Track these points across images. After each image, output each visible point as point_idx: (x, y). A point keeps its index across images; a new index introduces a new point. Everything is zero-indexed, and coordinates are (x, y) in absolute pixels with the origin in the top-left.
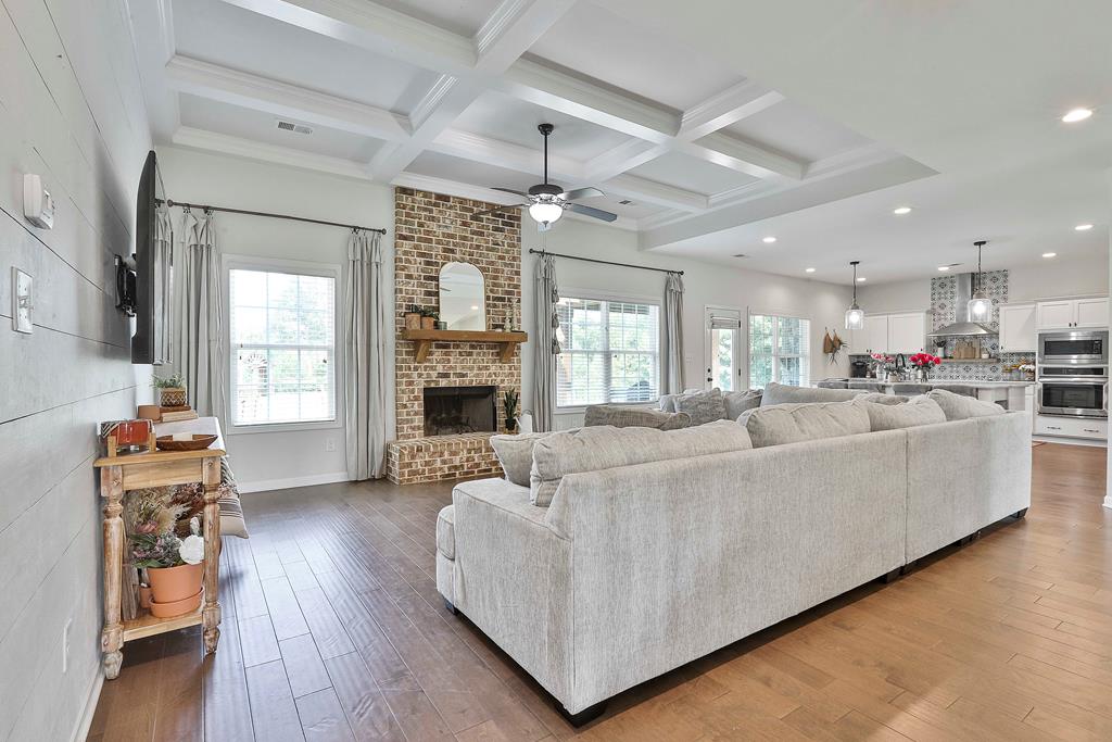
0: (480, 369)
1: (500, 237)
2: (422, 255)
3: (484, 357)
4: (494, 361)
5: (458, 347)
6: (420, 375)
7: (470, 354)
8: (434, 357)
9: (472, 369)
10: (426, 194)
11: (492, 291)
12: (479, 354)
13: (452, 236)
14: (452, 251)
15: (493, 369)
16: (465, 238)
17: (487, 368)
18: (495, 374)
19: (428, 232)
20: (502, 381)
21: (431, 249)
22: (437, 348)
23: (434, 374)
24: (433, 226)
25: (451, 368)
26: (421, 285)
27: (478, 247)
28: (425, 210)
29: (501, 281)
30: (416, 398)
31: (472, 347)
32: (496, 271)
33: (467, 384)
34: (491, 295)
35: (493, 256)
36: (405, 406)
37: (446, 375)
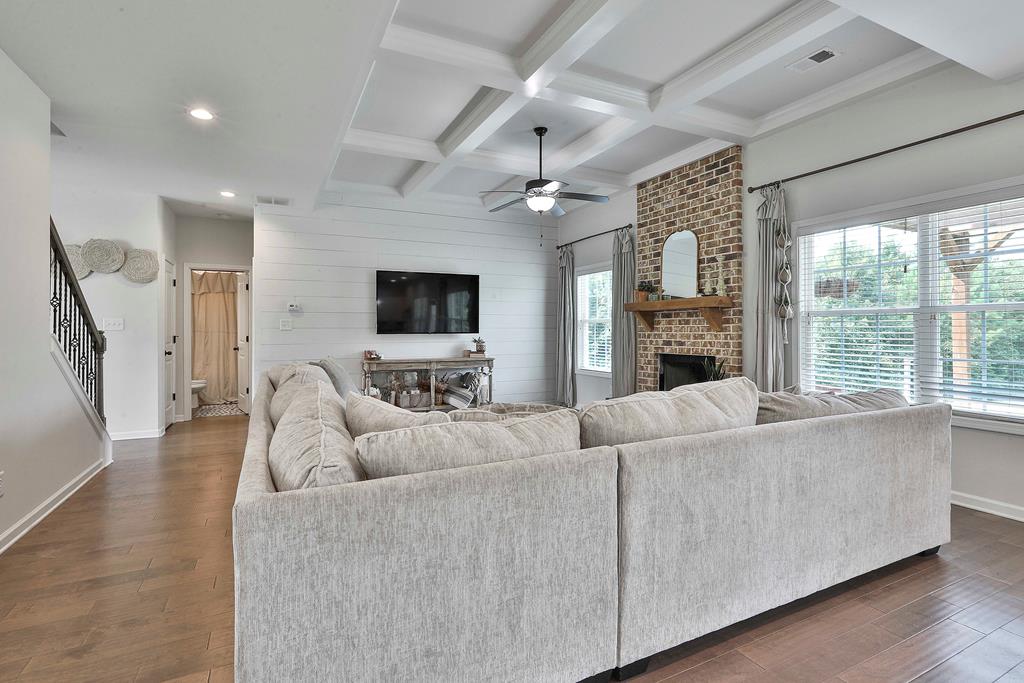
0: (695, 338)
1: (714, 189)
2: (652, 236)
3: (699, 325)
4: (709, 330)
5: (677, 315)
6: (651, 342)
7: (687, 322)
8: (660, 326)
9: (688, 337)
10: (654, 180)
11: (707, 253)
12: (695, 321)
13: (672, 209)
14: (673, 223)
15: (708, 338)
16: (682, 207)
17: (702, 337)
18: (710, 343)
19: (656, 214)
20: (718, 352)
21: (657, 228)
22: (663, 317)
23: (661, 341)
24: (660, 207)
25: (672, 336)
26: (652, 262)
27: (694, 210)
28: (654, 194)
29: (717, 239)
30: (649, 363)
31: (689, 315)
32: (711, 229)
33: (685, 353)
34: (706, 257)
35: (707, 214)
36: (642, 368)
37: (668, 343)
